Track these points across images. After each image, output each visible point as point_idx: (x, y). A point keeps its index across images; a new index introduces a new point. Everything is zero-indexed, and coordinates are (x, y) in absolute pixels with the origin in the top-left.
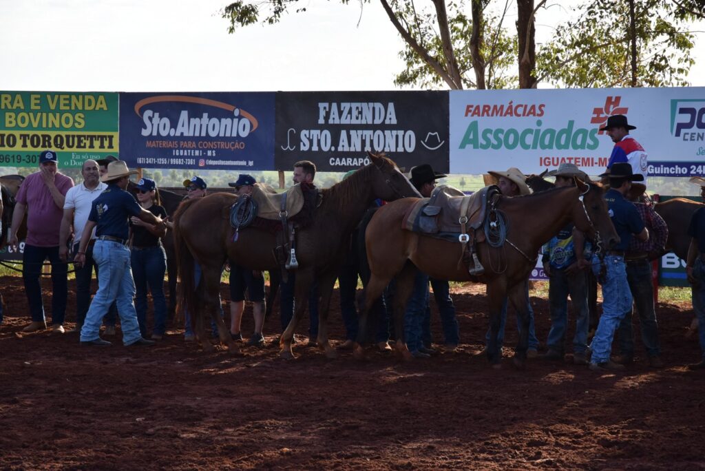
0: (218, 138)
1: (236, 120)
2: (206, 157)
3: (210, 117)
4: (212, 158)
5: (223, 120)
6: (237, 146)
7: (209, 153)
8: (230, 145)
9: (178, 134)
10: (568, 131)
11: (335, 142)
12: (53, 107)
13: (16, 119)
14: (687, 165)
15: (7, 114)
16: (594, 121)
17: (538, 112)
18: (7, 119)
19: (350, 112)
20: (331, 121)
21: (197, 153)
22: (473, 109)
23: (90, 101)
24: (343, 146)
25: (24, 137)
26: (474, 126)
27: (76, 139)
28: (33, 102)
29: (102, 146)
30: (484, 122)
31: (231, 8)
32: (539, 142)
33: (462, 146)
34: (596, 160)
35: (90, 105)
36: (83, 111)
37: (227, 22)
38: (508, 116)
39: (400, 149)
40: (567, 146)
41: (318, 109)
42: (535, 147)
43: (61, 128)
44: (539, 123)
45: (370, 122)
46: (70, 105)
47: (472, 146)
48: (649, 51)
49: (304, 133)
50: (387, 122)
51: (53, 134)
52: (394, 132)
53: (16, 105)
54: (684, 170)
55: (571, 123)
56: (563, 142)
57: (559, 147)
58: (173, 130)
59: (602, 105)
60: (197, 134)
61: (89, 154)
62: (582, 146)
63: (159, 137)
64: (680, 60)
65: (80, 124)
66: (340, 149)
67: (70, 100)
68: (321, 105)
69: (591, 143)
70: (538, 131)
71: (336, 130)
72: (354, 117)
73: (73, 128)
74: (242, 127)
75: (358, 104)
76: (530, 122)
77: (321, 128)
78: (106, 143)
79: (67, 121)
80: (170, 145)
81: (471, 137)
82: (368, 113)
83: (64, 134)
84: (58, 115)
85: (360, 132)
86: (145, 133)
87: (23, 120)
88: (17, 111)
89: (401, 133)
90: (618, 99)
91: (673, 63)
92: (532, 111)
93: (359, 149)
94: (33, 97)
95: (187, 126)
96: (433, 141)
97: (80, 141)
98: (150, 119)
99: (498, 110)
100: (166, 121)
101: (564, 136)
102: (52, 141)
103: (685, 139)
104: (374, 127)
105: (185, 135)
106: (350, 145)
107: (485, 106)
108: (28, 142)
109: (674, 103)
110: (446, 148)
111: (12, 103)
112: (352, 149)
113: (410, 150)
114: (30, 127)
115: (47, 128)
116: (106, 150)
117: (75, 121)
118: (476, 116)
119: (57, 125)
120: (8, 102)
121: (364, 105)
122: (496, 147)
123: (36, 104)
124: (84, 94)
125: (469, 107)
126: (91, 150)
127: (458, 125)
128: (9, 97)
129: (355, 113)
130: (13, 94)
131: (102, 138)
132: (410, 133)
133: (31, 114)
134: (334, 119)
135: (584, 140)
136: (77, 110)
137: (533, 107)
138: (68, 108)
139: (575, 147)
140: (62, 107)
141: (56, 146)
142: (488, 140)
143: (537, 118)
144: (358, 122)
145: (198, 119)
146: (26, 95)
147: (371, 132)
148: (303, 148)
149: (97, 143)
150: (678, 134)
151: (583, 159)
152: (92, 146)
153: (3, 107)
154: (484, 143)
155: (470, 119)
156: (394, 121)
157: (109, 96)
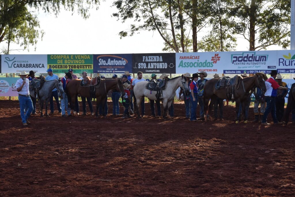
0: (118, 65)
1: (122, 61)
2: (115, 70)
3: (116, 60)
4: (116, 70)
5: (119, 61)
6: (122, 67)
7: (116, 69)
8: (121, 67)
9: (108, 64)
10: (205, 63)
11: (147, 66)
12: (76, 58)
13: (67, 61)
14: (235, 71)
15: (65, 60)
16: (212, 60)
17: (198, 58)
18: (65, 61)
19: (151, 59)
20: (146, 61)
21: (112, 69)
22: (181, 57)
23: (86, 57)
24: (149, 67)
25: (69, 66)
26: (182, 62)
27: (82, 66)
28: (71, 57)
29: (89, 68)
30: (184, 61)
31: (121, 33)
32: (198, 65)
33: (179, 67)
34: (213, 70)
35: (86, 58)
36: (84, 59)
37: (120, 36)
38: (190, 59)
39: (163, 68)
40: (205, 67)
41: (143, 58)
42: (197, 67)
43: (79, 63)
44: (198, 61)
45: (156, 61)
46: (81, 58)
47: (181, 67)
48: (225, 42)
49: (139, 64)
50: (160, 61)
51: (76, 65)
52: (162, 63)
53: (67, 58)
54: (235, 72)
55: (206, 61)
56: (204, 65)
57: (203, 67)
58: (106, 64)
59: (214, 56)
60: (112, 64)
61: (86, 70)
62: (209, 66)
63: (103, 65)
64: (234, 44)
65: (83, 62)
66: (148, 68)
67: (81, 56)
68: (144, 57)
69: (211, 65)
70: (198, 63)
71: (147, 63)
72: (152, 60)
73: (82, 63)
74: (124, 62)
75: (153, 57)
76: (196, 60)
77: (144, 62)
78: (90, 67)
79: (80, 62)
80: (106, 67)
81: (181, 64)
82: (155, 59)
83: (79, 65)
84: (78, 60)
85: (153, 63)
86: (100, 64)
87: (69, 62)
88: (68, 59)
89: (163, 64)
90: (218, 54)
91: (232, 45)
92: (196, 58)
93: (153, 68)
94: (71, 56)
95: (110, 63)
96: (172, 66)
97: (83, 67)
98: (101, 61)
99: (188, 58)
100: (105, 61)
101: (204, 64)
102: (76, 67)
103: (235, 64)
104: (157, 62)
105: (110, 65)
106: (151, 67)
107: (184, 57)
108: (70, 67)
109: (232, 55)
110: (175, 67)
111: (66, 57)
112: (151, 68)
113: (166, 68)
114: (71, 63)
115: (75, 64)
116: (90, 69)
117: (82, 62)
118: (182, 59)
119: (78, 63)
120: (65, 57)
121: (154, 57)
122: (187, 67)
123: (72, 58)
124: (84, 55)
125: (180, 57)
126: (86, 69)
127: (178, 61)
128: (66, 56)
129: (152, 59)
130: (67, 55)
131: (89, 66)
132: (166, 63)
133: (71, 60)
134: (147, 60)
135: (209, 65)
136: (82, 59)
137: (197, 57)
138: (80, 58)
139: (207, 67)
140: (79, 58)
141: (77, 68)
142: (185, 65)
143: (198, 59)
144: (153, 61)
145: (113, 61)
146: (70, 55)
147: (156, 63)
148: (139, 68)
149: (87, 67)
150: (233, 63)
151: (209, 70)
152: (86, 68)
153: (64, 58)
154: (184, 66)
155: (181, 60)
156: (162, 61)
157: (90, 55)
